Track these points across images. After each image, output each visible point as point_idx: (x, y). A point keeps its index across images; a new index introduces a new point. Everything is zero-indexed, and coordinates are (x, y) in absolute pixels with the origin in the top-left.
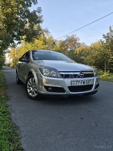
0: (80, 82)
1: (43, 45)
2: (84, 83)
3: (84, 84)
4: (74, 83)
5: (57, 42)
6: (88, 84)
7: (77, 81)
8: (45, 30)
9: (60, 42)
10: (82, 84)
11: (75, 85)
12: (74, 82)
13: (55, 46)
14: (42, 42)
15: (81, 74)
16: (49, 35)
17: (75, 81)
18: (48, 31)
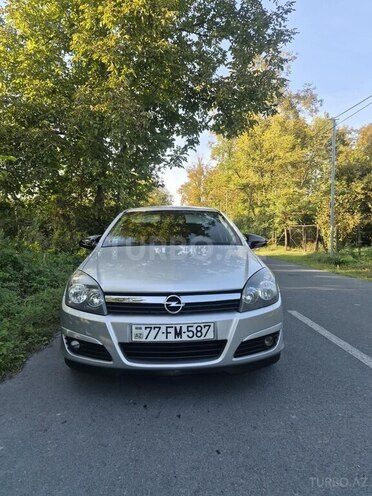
0: (163, 329)
1: (293, 148)
2: (178, 334)
3: (178, 339)
4: (138, 331)
5: (350, 136)
6: (195, 338)
7: (149, 328)
8: (302, 94)
9: (364, 134)
10: (171, 338)
11: (143, 340)
12: (141, 328)
13: (342, 148)
14: (292, 137)
15: (174, 304)
16: (316, 111)
17: (143, 327)
18: (313, 98)
